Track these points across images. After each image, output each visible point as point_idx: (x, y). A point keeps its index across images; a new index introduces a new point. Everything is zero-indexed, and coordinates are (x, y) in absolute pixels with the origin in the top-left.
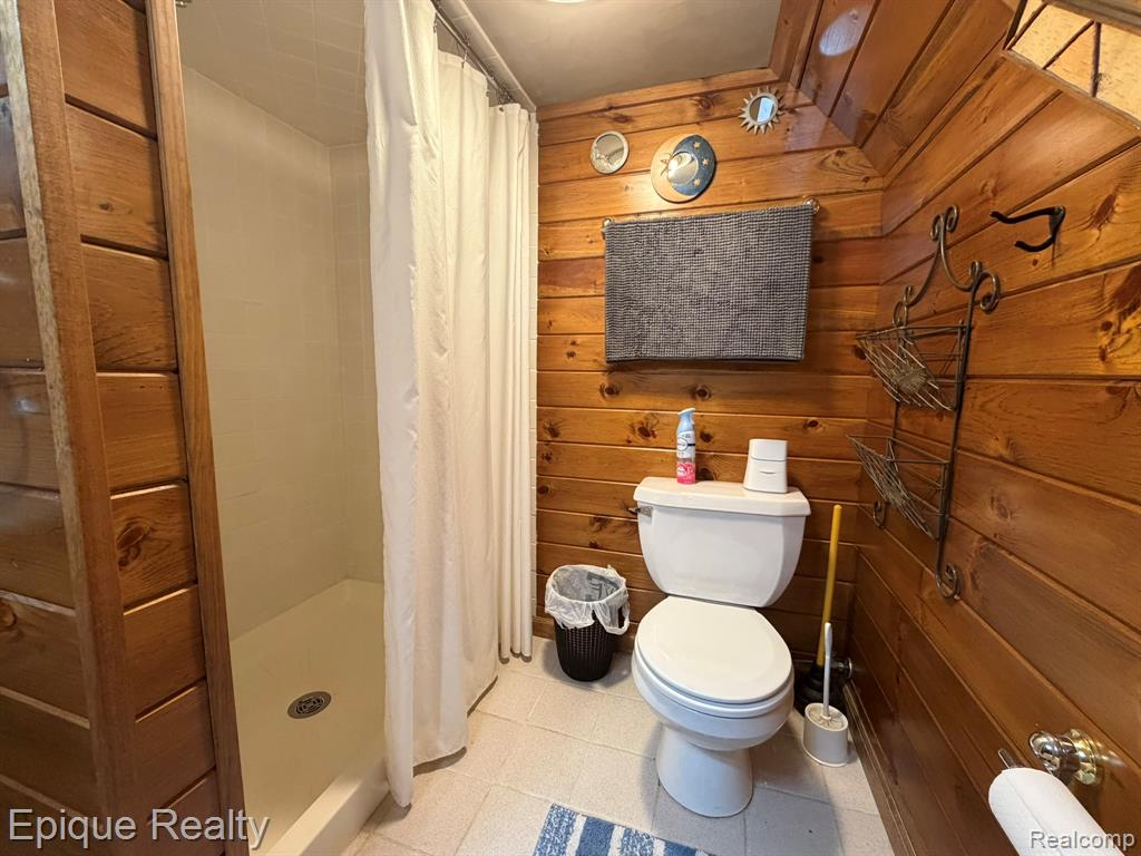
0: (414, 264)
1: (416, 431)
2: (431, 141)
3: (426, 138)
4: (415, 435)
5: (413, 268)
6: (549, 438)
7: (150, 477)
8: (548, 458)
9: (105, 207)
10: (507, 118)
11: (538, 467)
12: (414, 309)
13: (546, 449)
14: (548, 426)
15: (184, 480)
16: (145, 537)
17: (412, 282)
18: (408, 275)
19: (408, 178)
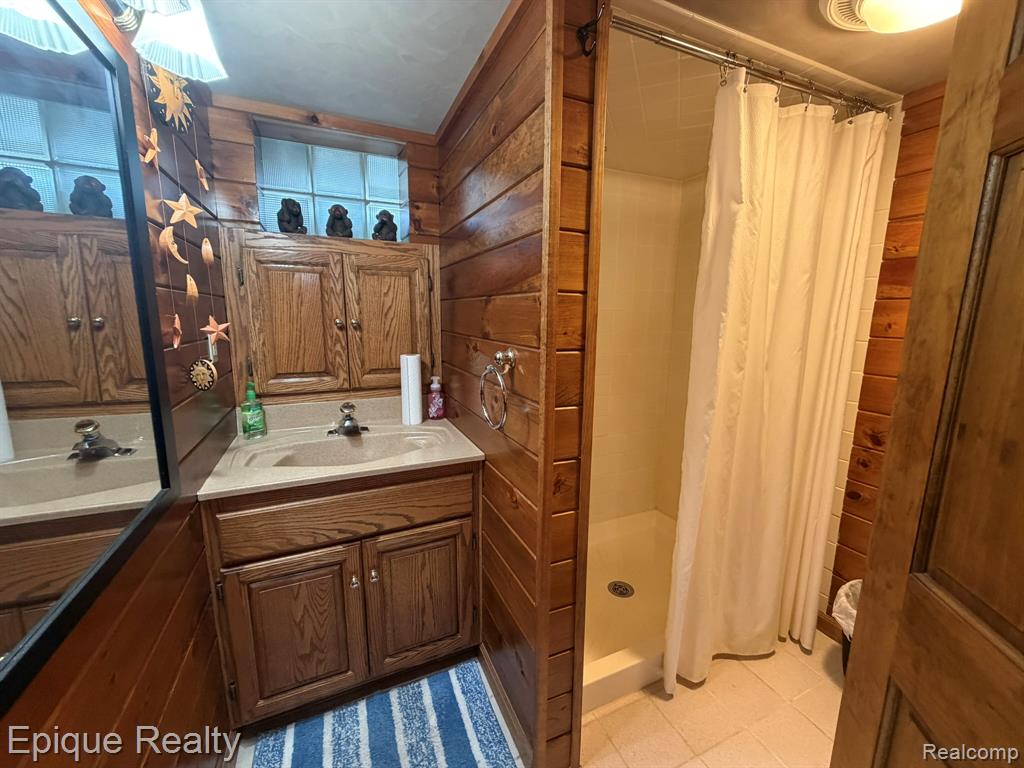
0: (725, 311)
1: (709, 436)
2: (756, 202)
3: (752, 203)
4: (707, 438)
5: (724, 314)
6: (870, 445)
7: (567, 456)
8: (865, 465)
9: (565, 334)
10: (856, 129)
11: (849, 471)
12: (720, 345)
13: (864, 456)
14: (870, 432)
15: (577, 458)
16: (563, 484)
17: (722, 325)
18: (721, 320)
19: (730, 245)
